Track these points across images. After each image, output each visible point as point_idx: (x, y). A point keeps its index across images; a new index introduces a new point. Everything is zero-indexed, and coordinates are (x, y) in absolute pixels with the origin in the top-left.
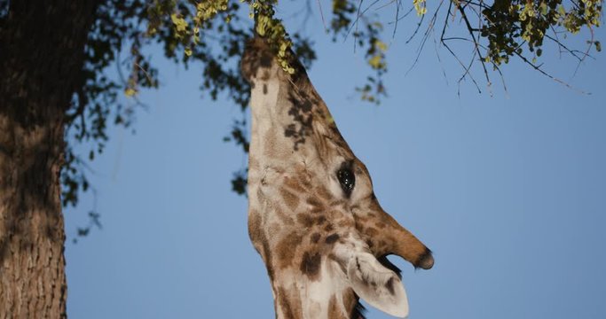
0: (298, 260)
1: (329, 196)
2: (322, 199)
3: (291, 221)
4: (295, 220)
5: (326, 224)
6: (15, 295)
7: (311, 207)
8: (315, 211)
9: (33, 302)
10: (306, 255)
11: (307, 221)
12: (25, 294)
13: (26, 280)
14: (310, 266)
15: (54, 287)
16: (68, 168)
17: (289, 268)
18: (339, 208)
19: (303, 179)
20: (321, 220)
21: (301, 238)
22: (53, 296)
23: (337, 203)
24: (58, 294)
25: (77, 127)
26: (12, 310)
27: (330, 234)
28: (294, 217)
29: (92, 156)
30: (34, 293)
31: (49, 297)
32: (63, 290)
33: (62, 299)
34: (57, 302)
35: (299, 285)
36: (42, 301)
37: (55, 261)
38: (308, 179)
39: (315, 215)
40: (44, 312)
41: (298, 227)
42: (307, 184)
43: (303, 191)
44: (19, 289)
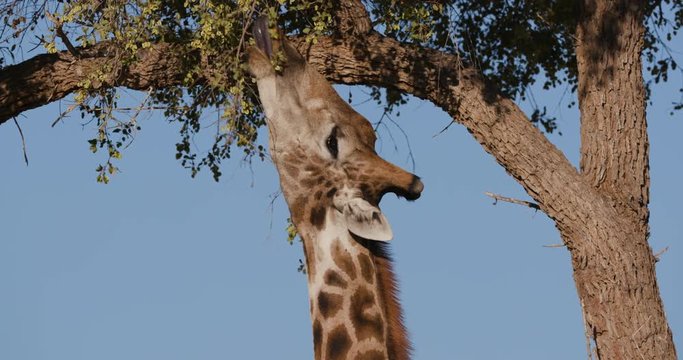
0: (307, 216)
1: (322, 161)
2: (316, 164)
3: (296, 187)
4: (299, 186)
5: (325, 182)
6: (608, 151)
7: (310, 173)
8: (314, 175)
9: (623, 157)
10: (313, 210)
11: (309, 183)
12: (615, 151)
13: (617, 140)
14: (318, 219)
15: (638, 144)
16: (651, 48)
17: (302, 223)
18: (331, 168)
19: (298, 153)
20: (321, 180)
21: (307, 198)
22: (638, 152)
23: (329, 164)
24: (642, 150)
25: (655, 15)
26: (606, 163)
27: (330, 189)
28: (298, 184)
29: (669, 38)
30: (623, 150)
31: (635, 152)
32: (646, 147)
33: (645, 154)
34: (641, 157)
35: (311, 235)
36: (629, 156)
37: (638, 124)
38: (302, 153)
39: (316, 177)
40: (631, 165)
41: (303, 190)
42: (303, 157)
43: (300, 162)
44: (611, 146)
